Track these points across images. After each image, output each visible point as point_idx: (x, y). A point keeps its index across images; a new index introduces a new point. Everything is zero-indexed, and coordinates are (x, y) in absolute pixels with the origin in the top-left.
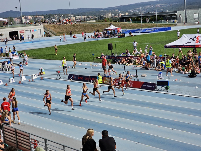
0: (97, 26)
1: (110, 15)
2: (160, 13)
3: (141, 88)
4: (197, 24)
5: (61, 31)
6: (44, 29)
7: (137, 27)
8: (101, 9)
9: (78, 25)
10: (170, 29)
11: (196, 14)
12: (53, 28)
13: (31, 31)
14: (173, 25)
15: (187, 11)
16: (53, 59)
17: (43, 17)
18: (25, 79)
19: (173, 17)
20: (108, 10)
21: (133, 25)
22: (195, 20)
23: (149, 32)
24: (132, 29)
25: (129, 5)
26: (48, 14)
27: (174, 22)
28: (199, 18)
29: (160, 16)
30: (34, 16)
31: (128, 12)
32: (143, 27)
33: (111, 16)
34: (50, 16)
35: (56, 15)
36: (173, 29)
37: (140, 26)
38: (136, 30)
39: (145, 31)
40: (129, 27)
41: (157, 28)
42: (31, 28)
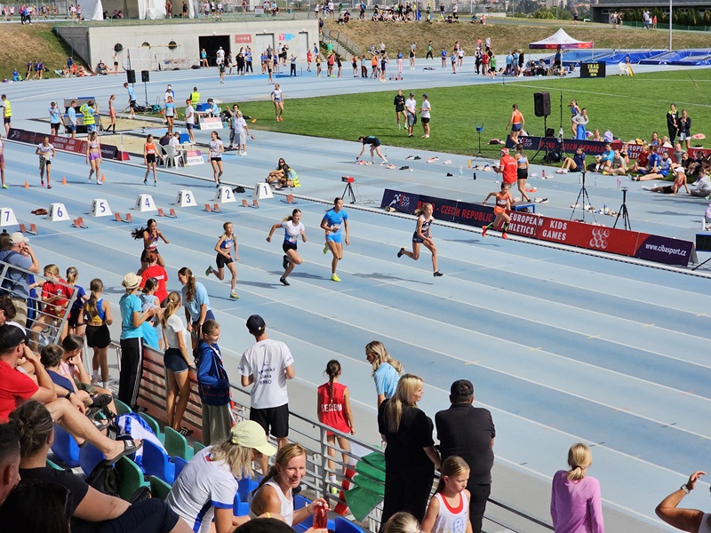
0: (507, 32)
3: (636, 257)
6: (320, 32)
13: (276, 37)
21: (638, 37)
23: (693, 64)
24: (634, 51)
37: (665, 42)
38: (648, 55)
39: (681, 60)
42: (275, 28)
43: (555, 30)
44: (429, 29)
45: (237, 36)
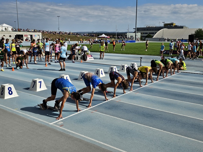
42: (33, 34)
45: (24, 35)
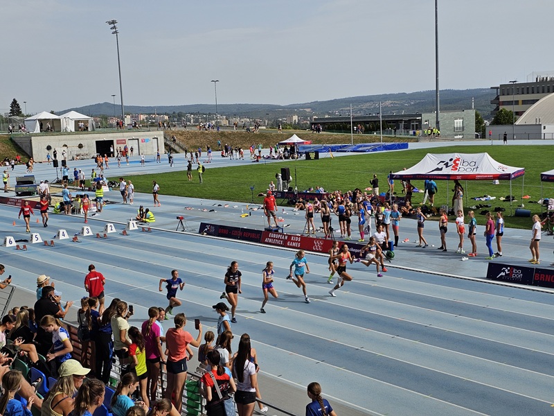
0: (266, 136)
1: (295, 118)
2: (389, 116)
4: (459, 139)
5: (198, 144)
6: (165, 138)
7: (344, 140)
8: (280, 107)
9: (230, 134)
10: (406, 146)
11: (458, 121)
12: (182, 138)
13: (140, 140)
14: (412, 138)
15: (440, 114)
16: (174, 195)
17: (166, 117)
18: (114, 230)
19: (413, 125)
20: (291, 110)
22: (457, 131)
23: (365, 151)
24: (333, 145)
25: (331, 101)
26: (177, 112)
27: (414, 133)
28: (463, 127)
29: (389, 122)
30: (149, 114)
31: (329, 114)
32: (356, 141)
33: (297, 121)
34: (180, 115)
35: (192, 114)
36: (412, 146)
37: (349, 140)
38: (340, 147)
39: (358, 150)
40: (328, 140)
41: (382, 143)
42: (140, 136)
43: (292, 135)
44: (225, 136)
45: (117, 141)
